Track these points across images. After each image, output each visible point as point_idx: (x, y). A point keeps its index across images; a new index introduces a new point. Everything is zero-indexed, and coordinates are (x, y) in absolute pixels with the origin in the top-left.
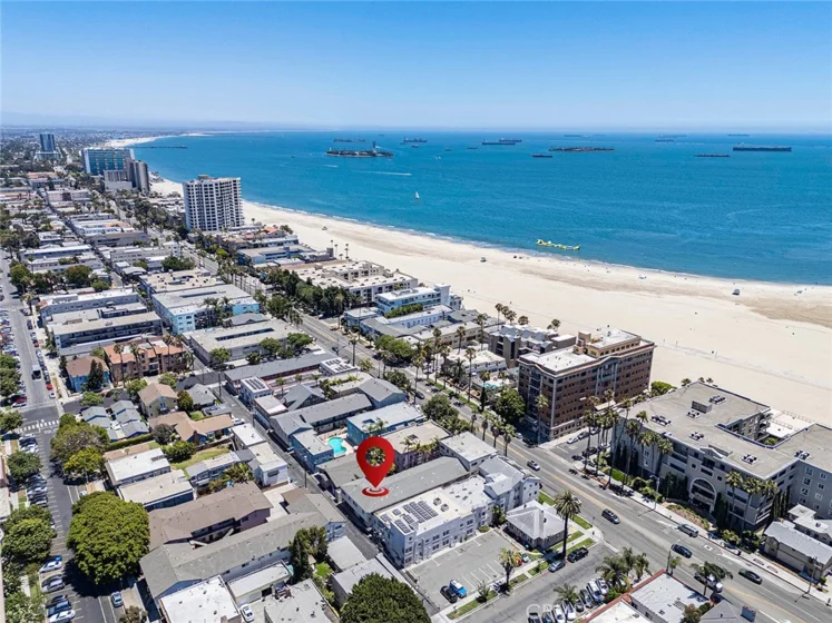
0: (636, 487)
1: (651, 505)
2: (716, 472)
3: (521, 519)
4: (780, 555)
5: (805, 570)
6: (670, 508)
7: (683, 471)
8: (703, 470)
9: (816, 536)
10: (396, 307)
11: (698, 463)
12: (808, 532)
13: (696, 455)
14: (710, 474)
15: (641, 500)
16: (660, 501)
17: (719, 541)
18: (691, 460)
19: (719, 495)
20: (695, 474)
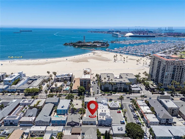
0: (111, 93)
1: (116, 94)
2: (122, 84)
3: (113, 105)
4: (135, 92)
5: (138, 92)
6: (118, 93)
7: (116, 87)
8: (120, 85)
9: (135, 87)
10: (13, 81)
11: (119, 84)
12: (134, 87)
13: (119, 83)
14: (121, 85)
15: (114, 94)
16: (116, 93)
17: (128, 94)
18: (118, 84)
19: (124, 88)
20: (119, 86)
